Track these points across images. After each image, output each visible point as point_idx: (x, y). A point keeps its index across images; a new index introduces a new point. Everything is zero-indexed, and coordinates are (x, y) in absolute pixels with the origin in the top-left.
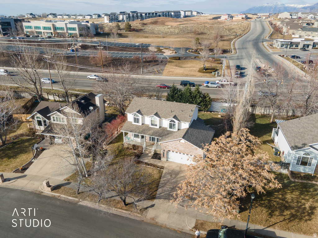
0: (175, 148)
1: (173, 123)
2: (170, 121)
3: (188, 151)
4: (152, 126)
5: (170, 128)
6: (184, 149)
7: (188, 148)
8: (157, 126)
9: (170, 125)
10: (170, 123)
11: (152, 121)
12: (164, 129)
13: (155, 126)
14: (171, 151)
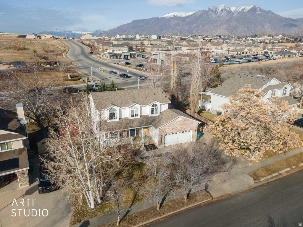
0: (173, 129)
1: (155, 107)
2: (152, 106)
3: (185, 128)
4: (133, 118)
5: (152, 114)
6: (181, 127)
7: (185, 124)
8: (137, 116)
9: (152, 110)
10: (152, 109)
11: (132, 111)
12: (147, 117)
13: (136, 116)
14: (168, 134)
